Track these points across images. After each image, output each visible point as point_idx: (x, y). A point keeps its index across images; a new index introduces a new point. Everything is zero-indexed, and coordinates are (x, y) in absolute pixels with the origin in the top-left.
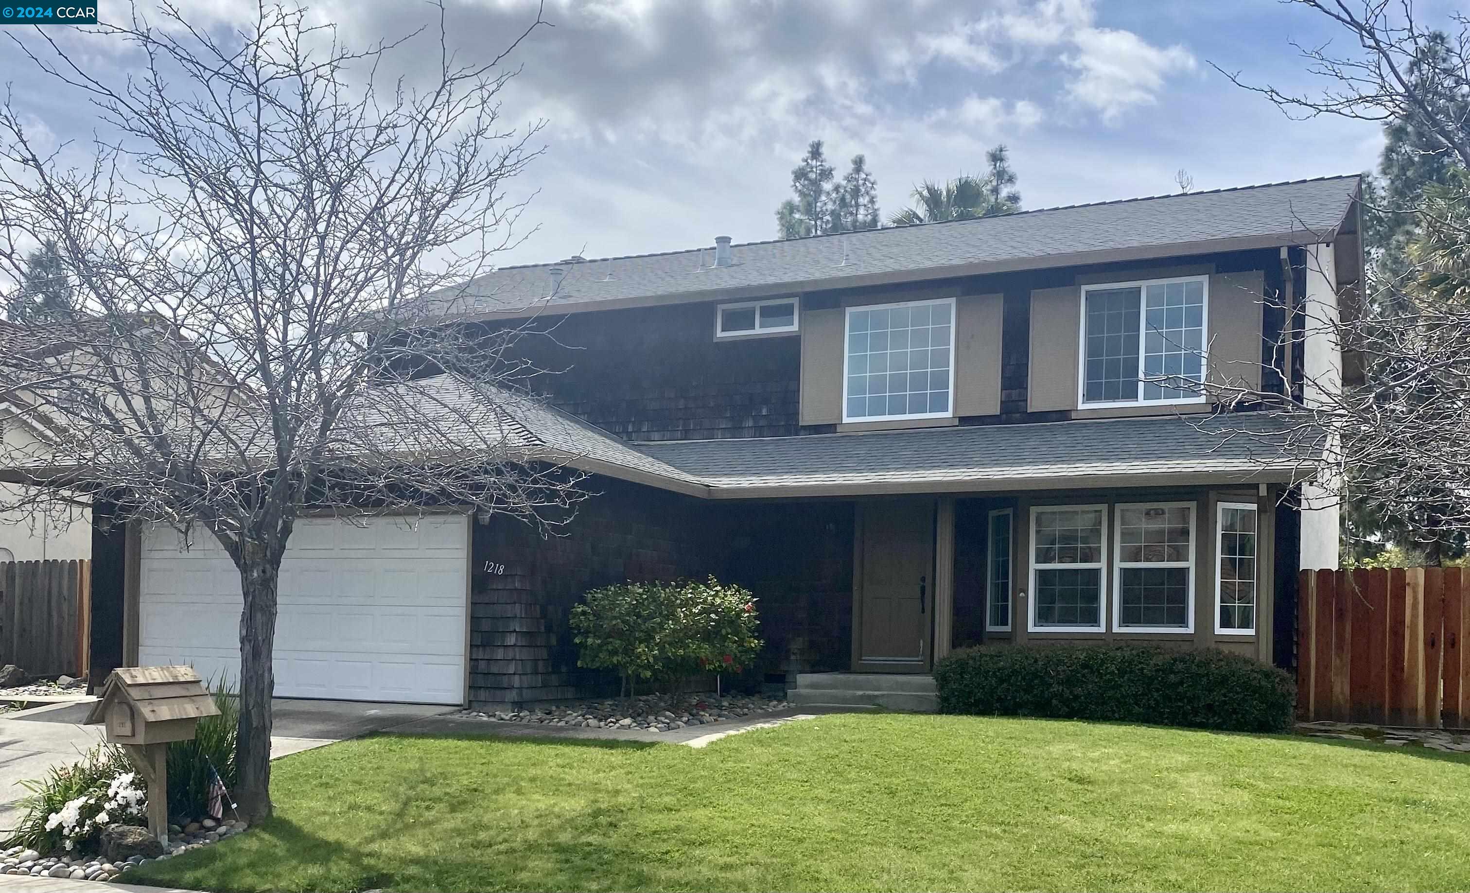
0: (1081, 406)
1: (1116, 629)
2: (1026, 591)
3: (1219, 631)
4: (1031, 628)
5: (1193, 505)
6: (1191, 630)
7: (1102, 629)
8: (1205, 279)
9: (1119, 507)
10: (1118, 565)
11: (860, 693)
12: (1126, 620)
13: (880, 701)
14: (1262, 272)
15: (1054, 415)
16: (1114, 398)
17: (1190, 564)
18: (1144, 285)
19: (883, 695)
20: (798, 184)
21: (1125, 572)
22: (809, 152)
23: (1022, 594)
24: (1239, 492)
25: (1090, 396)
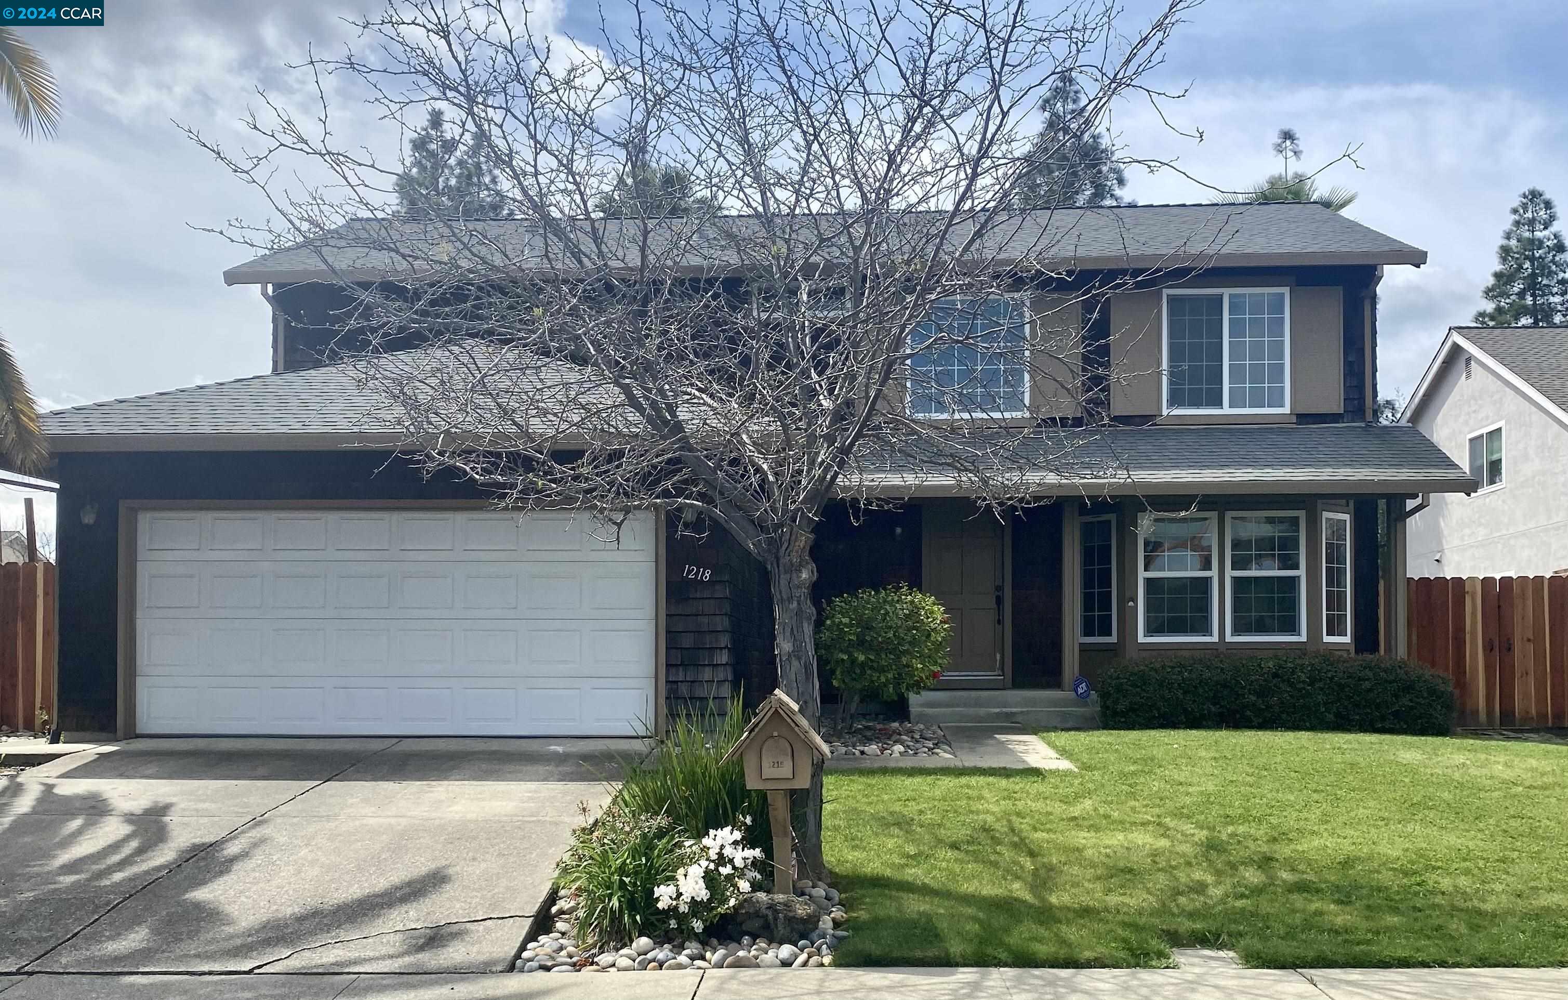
0: (1165, 412)
1: (1229, 638)
2: (1135, 600)
3: (1327, 639)
4: (1141, 639)
5: (1302, 514)
6: (1303, 638)
7: (1215, 638)
8: (1286, 291)
9: (1229, 515)
10: (1229, 573)
11: (997, 710)
12: (1237, 630)
13: (1019, 719)
14: (1341, 288)
15: (1137, 420)
16: (1197, 404)
17: (1302, 572)
18: (1226, 293)
19: (1022, 712)
20: (417, 154)
21: (1235, 580)
22: (428, 120)
23: (1131, 604)
24: (1333, 501)
25: (1175, 401)
